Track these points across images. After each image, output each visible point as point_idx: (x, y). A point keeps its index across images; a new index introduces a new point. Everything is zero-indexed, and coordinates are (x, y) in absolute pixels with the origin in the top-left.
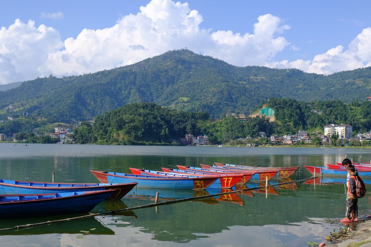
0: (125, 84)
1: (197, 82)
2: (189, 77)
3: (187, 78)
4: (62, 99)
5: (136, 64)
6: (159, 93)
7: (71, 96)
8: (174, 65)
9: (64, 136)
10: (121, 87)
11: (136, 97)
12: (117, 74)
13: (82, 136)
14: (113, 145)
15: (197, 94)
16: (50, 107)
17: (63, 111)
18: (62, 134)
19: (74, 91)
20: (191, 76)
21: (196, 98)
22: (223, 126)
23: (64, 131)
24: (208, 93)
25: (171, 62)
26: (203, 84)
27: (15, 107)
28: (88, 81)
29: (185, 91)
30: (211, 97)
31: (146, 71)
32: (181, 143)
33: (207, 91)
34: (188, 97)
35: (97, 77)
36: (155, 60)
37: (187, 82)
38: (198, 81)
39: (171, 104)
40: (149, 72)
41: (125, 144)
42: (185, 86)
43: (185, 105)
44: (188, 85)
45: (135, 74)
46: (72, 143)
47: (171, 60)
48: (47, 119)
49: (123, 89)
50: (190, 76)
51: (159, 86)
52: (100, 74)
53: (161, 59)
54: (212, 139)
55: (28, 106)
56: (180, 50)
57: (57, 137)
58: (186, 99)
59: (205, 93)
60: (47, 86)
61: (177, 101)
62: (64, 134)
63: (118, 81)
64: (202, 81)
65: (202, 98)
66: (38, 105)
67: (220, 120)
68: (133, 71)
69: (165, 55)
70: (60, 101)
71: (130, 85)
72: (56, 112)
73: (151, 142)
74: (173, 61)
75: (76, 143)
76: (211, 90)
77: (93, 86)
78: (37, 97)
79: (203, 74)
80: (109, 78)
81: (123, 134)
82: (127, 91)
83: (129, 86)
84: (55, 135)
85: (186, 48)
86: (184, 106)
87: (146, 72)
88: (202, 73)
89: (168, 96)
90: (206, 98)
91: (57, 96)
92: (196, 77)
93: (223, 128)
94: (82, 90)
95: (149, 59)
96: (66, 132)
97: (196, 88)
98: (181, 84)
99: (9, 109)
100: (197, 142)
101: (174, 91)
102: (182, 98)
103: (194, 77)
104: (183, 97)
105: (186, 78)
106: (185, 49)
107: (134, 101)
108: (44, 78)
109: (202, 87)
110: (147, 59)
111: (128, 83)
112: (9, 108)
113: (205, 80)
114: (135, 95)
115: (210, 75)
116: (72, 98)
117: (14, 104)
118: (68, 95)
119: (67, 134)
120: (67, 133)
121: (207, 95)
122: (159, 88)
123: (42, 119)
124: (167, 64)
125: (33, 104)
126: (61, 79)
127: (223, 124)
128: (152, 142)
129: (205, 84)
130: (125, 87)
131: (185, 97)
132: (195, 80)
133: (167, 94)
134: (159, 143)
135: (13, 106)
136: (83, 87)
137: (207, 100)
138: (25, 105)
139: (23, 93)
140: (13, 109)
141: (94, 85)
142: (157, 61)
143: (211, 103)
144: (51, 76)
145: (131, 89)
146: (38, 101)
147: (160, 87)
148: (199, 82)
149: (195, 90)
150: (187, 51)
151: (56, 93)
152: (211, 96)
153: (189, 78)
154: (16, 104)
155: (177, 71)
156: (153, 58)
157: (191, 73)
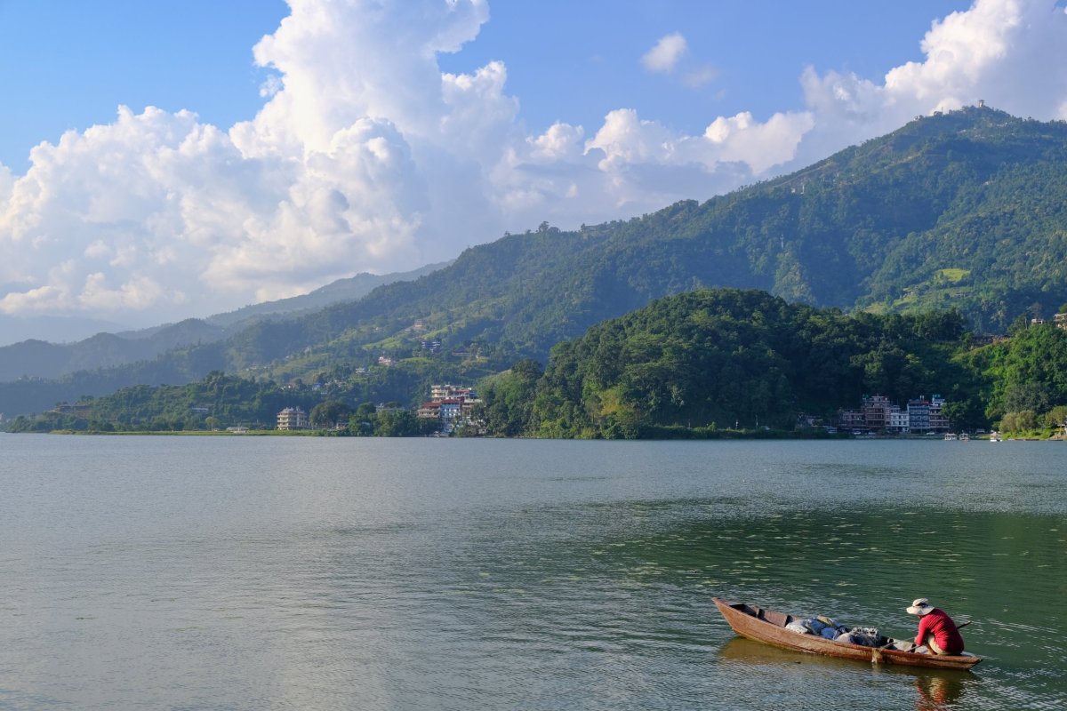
0: (757, 237)
1: (1005, 213)
2: (981, 198)
3: (974, 202)
4: (557, 296)
5: (808, 169)
6: (873, 260)
7: (582, 284)
8: (928, 162)
9: (455, 411)
10: (745, 246)
11: (790, 275)
12: (734, 206)
13: (505, 409)
14: (580, 438)
15: (998, 254)
16: (523, 322)
17: (554, 332)
18: (449, 403)
19: (593, 267)
20: (986, 195)
21: (994, 267)
22: (1012, 362)
23: (457, 393)
24: (1038, 250)
25: (919, 154)
26: (1027, 217)
27: (428, 328)
28: (643, 236)
29: (960, 247)
30: (1047, 261)
31: (829, 189)
32: (840, 429)
33: (1039, 242)
34: (966, 267)
35: (673, 219)
36: (870, 153)
37: (969, 216)
38: (1008, 209)
39: (904, 293)
40: (840, 191)
41: (618, 436)
42: (958, 230)
43: (953, 293)
44: (970, 225)
45: (795, 202)
46: (478, 435)
47: (919, 148)
48: (488, 358)
49: (751, 253)
50: (983, 195)
51: (873, 235)
52: (682, 209)
53: (891, 148)
54: (957, 411)
55: (462, 324)
56: (958, 113)
57: (435, 414)
58: (956, 274)
59: (1029, 248)
60: (531, 257)
61: (928, 283)
62: (457, 404)
63: (736, 228)
64: (1023, 209)
65: (1015, 266)
66: (492, 317)
67: (1003, 341)
68: (794, 191)
69: (906, 133)
70: (551, 301)
71: (775, 239)
72: (531, 336)
73: (711, 427)
74: (925, 148)
75: (490, 433)
76: (1051, 238)
77: (653, 249)
78: (494, 294)
79: (1030, 183)
80: (709, 220)
81: (617, 401)
82: (762, 259)
83: (770, 240)
84: (432, 408)
85: (982, 101)
86: (947, 296)
87: (830, 192)
88: (1027, 180)
89: (899, 266)
90: (1032, 266)
91: (548, 288)
92: (1005, 198)
93: (1012, 367)
94: (618, 262)
95: (852, 149)
96: (462, 399)
97: (998, 234)
98: (948, 224)
99: (412, 334)
100: (902, 425)
101: (922, 250)
102: (946, 272)
103: (996, 197)
104: (952, 267)
105: (969, 202)
106: (978, 105)
107: (785, 289)
108: (524, 233)
109: (1022, 231)
110: (845, 150)
111: (766, 232)
112: (412, 331)
113: (1035, 204)
114: (789, 270)
115: (1054, 187)
116: (585, 289)
117: (427, 319)
118: (575, 281)
119: (466, 404)
120: (466, 401)
121: (1034, 255)
122: (874, 242)
123: (474, 358)
124: (905, 161)
125: (479, 313)
126: (573, 234)
127: (1013, 355)
128: (717, 426)
129: (1033, 218)
130: (759, 245)
131: (958, 267)
132: (997, 208)
133: (898, 261)
134: (743, 431)
135: (424, 322)
136: (619, 253)
137: (1034, 272)
138: (456, 320)
139: (461, 284)
140: (424, 333)
141: (655, 245)
142: (877, 155)
143: (1044, 281)
144: (544, 225)
145: (778, 250)
146: (493, 306)
147: (877, 239)
148: (1013, 213)
149: (996, 241)
150: (985, 111)
151: (546, 278)
152: (1050, 258)
153: (979, 201)
154: (433, 317)
155: (939, 181)
156: (865, 146)
157: (987, 183)
